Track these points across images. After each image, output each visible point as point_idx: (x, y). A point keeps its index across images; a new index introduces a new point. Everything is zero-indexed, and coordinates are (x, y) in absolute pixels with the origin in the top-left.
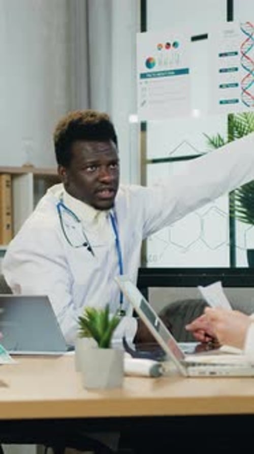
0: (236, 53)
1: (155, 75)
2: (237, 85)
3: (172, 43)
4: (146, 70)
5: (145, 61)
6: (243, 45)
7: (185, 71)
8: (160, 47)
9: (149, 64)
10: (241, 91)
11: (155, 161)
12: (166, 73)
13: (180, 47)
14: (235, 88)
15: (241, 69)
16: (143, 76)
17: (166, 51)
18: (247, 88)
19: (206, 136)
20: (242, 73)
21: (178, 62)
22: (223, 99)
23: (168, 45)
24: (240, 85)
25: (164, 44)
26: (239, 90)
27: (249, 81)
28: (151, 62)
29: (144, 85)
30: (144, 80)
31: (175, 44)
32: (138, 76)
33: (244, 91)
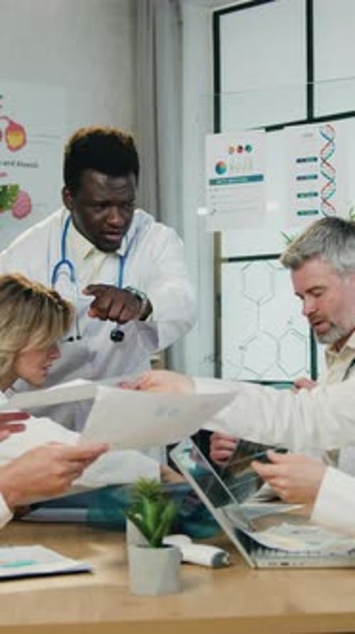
0: (315, 159)
1: (226, 181)
2: (316, 194)
3: (244, 146)
4: (217, 176)
5: (214, 165)
6: (323, 150)
7: (259, 178)
8: (231, 151)
9: (219, 169)
10: (321, 201)
11: (231, 260)
12: (237, 180)
13: (253, 151)
14: (315, 198)
15: (320, 176)
16: (213, 182)
17: (239, 154)
18: (328, 198)
19: (285, 235)
20: (322, 181)
21: (251, 168)
22: (301, 209)
23: (240, 148)
24: (320, 195)
25: (236, 148)
26: (318, 199)
27: (329, 190)
28: (222, 167)
29: (213, 193)
30: (214, 187)
31: (248, 148)
32: (207, 182)
33: (324, 201)
